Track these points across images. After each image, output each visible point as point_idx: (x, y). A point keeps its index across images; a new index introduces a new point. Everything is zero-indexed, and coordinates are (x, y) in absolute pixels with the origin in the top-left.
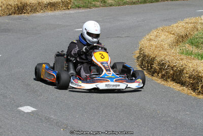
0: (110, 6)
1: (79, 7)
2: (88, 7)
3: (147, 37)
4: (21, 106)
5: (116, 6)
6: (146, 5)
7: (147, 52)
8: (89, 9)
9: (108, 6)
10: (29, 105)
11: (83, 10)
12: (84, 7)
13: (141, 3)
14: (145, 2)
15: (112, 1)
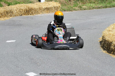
0: (85, 9)
1: (65, 11)
2: (70, 11)
3: (107, 29)
4: (28, 72)
5: (88, 9)
6: (107, 8)
7: (107, 38)
8: (71, 12)
9: (83, 10)
10: (32, 72)
11: (67, 12)
12: (68, 10)
13: (103, 8)
14: (106, 7)
15: (85, 7)
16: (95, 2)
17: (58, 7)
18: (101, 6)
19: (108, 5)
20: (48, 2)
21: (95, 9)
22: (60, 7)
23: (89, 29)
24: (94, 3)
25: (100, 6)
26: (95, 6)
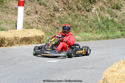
0: (78, 41)
3: (110, 68)
5: (82, 41)
13: (104, 39)
14: (108, 38)
15: (79, 37)
16: (93, 31)
17: (41, 37)
18: (101, 36)
19: (110, 35)
20: (27, 30)
21: (92, 41)
22: (43, 36)
23: (84, 68)
24: (91, 32)
25: (99, 36)
26: (93, 36)
